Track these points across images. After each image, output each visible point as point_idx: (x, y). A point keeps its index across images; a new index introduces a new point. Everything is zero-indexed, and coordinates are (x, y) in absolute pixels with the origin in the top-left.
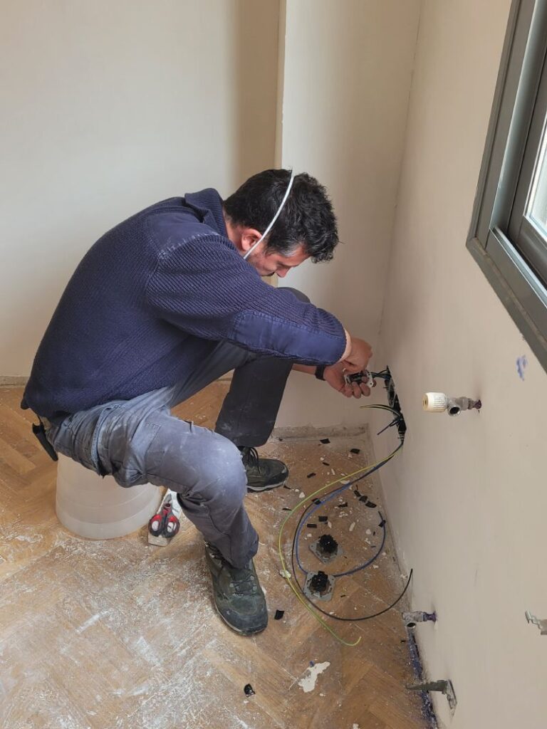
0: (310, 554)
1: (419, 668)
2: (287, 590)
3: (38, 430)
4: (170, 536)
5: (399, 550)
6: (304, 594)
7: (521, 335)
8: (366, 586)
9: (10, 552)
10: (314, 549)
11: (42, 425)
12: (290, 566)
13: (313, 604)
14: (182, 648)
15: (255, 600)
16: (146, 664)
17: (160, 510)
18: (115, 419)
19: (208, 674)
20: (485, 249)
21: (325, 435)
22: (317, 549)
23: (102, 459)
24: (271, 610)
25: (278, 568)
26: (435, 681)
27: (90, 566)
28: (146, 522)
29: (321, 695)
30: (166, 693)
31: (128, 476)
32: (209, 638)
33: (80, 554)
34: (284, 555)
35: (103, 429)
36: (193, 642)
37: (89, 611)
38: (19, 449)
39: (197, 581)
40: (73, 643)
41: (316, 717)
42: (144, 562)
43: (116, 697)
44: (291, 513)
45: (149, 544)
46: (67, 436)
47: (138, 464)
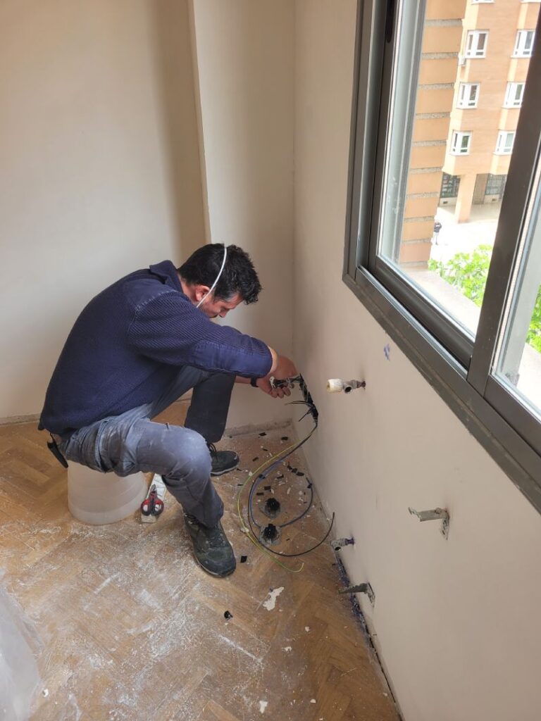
0: (262, 514)
1: (346, 581)
2: (247, 541)
3: (52, 446)
4: (157, 514)
5: (323, 501)
6: (260, 542)
7: (384, 331)
8: (303, 531)
9: (37, 543)
10: (263, 509)
11: (54, 442)
12: (247, 524)
13: (268, 549)
14: (175, 593)
15: (225, 550)
16: (150, 608)
17: (148, 497)
18: (111, 429)
19: (197, 608)
20: (355, 280)
21: (262, 430)
22: (266, 509)
23: (104, 459)
24: (237, 557)
25: (239, 526)
26: (359, 585)
27: (100, 544)
28: (139, 506)
29: (280, 610)
30: (167, 626)
31: (125, 467)
32: (194, 583)
33: (90, 537)
34: (242, 517)
35: (102, 436)
36: (183, 588)
37: (102, 577)
38: (36, 468)
39: (181, 544)
40: (92, 602)
41: (278, 626)
42: (140, 536)
43: (130, 635)
44: (243, 487)
45: (142, 523)
46: (75, 445)
47: (131, 457)
